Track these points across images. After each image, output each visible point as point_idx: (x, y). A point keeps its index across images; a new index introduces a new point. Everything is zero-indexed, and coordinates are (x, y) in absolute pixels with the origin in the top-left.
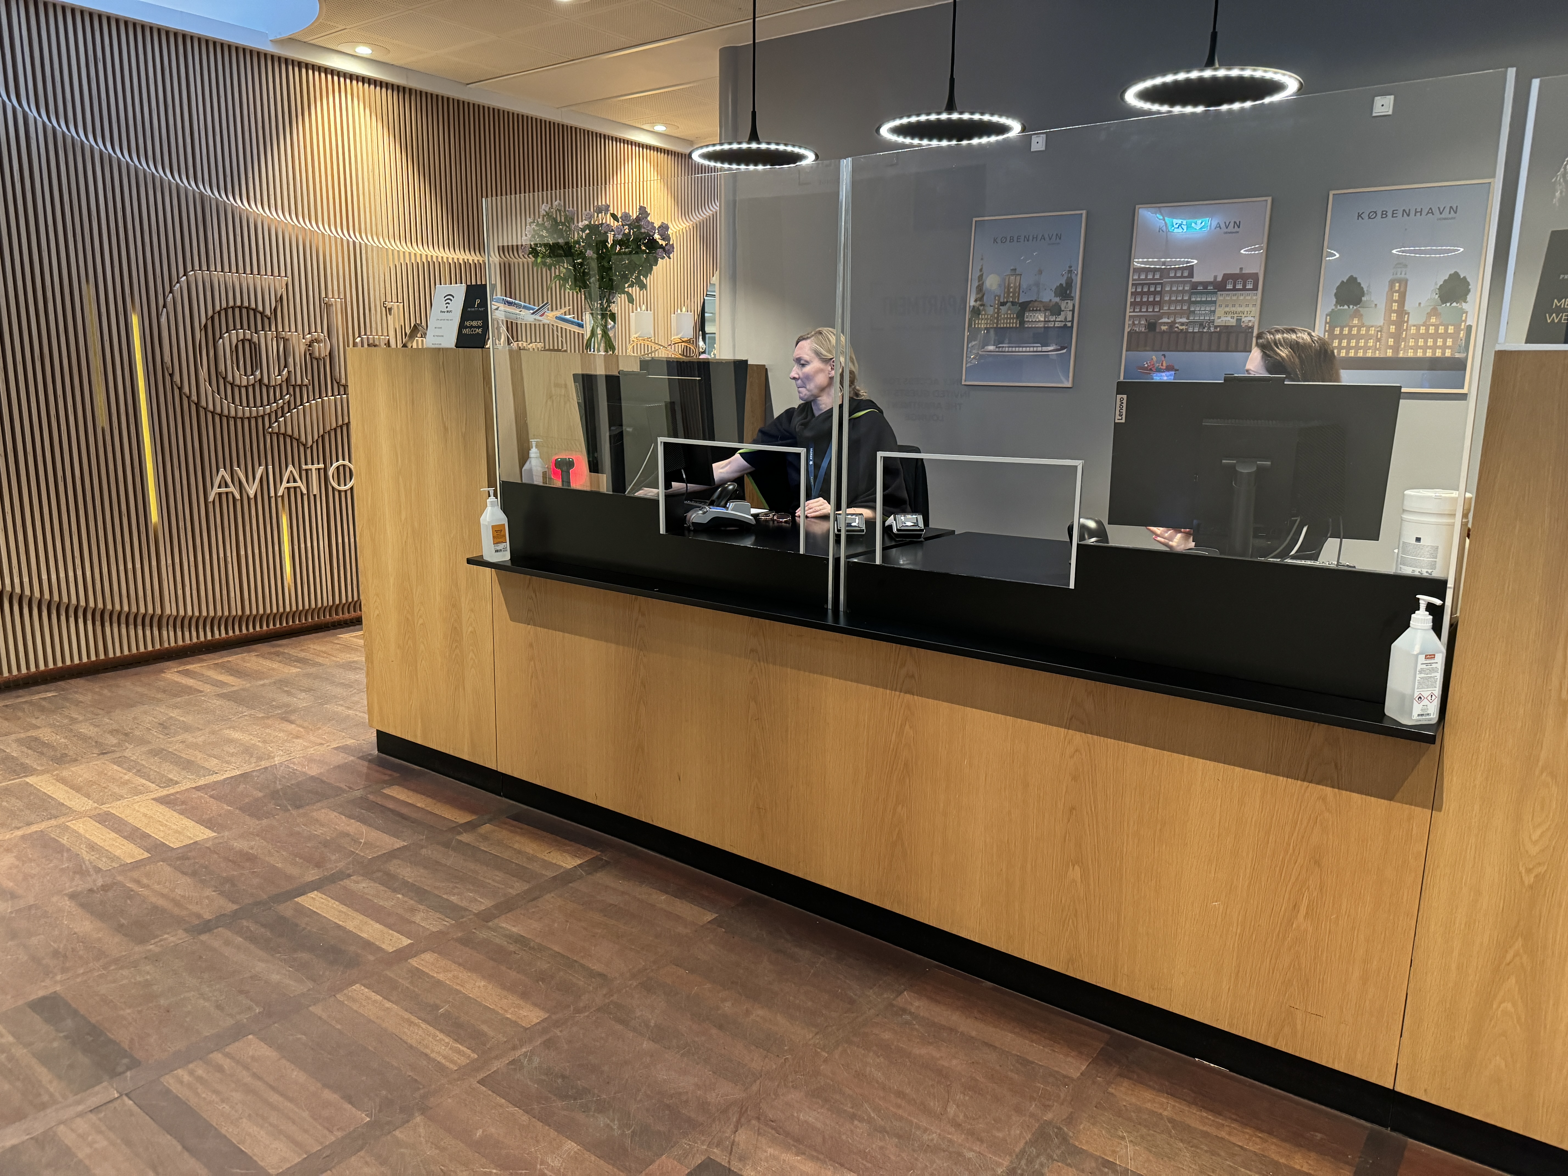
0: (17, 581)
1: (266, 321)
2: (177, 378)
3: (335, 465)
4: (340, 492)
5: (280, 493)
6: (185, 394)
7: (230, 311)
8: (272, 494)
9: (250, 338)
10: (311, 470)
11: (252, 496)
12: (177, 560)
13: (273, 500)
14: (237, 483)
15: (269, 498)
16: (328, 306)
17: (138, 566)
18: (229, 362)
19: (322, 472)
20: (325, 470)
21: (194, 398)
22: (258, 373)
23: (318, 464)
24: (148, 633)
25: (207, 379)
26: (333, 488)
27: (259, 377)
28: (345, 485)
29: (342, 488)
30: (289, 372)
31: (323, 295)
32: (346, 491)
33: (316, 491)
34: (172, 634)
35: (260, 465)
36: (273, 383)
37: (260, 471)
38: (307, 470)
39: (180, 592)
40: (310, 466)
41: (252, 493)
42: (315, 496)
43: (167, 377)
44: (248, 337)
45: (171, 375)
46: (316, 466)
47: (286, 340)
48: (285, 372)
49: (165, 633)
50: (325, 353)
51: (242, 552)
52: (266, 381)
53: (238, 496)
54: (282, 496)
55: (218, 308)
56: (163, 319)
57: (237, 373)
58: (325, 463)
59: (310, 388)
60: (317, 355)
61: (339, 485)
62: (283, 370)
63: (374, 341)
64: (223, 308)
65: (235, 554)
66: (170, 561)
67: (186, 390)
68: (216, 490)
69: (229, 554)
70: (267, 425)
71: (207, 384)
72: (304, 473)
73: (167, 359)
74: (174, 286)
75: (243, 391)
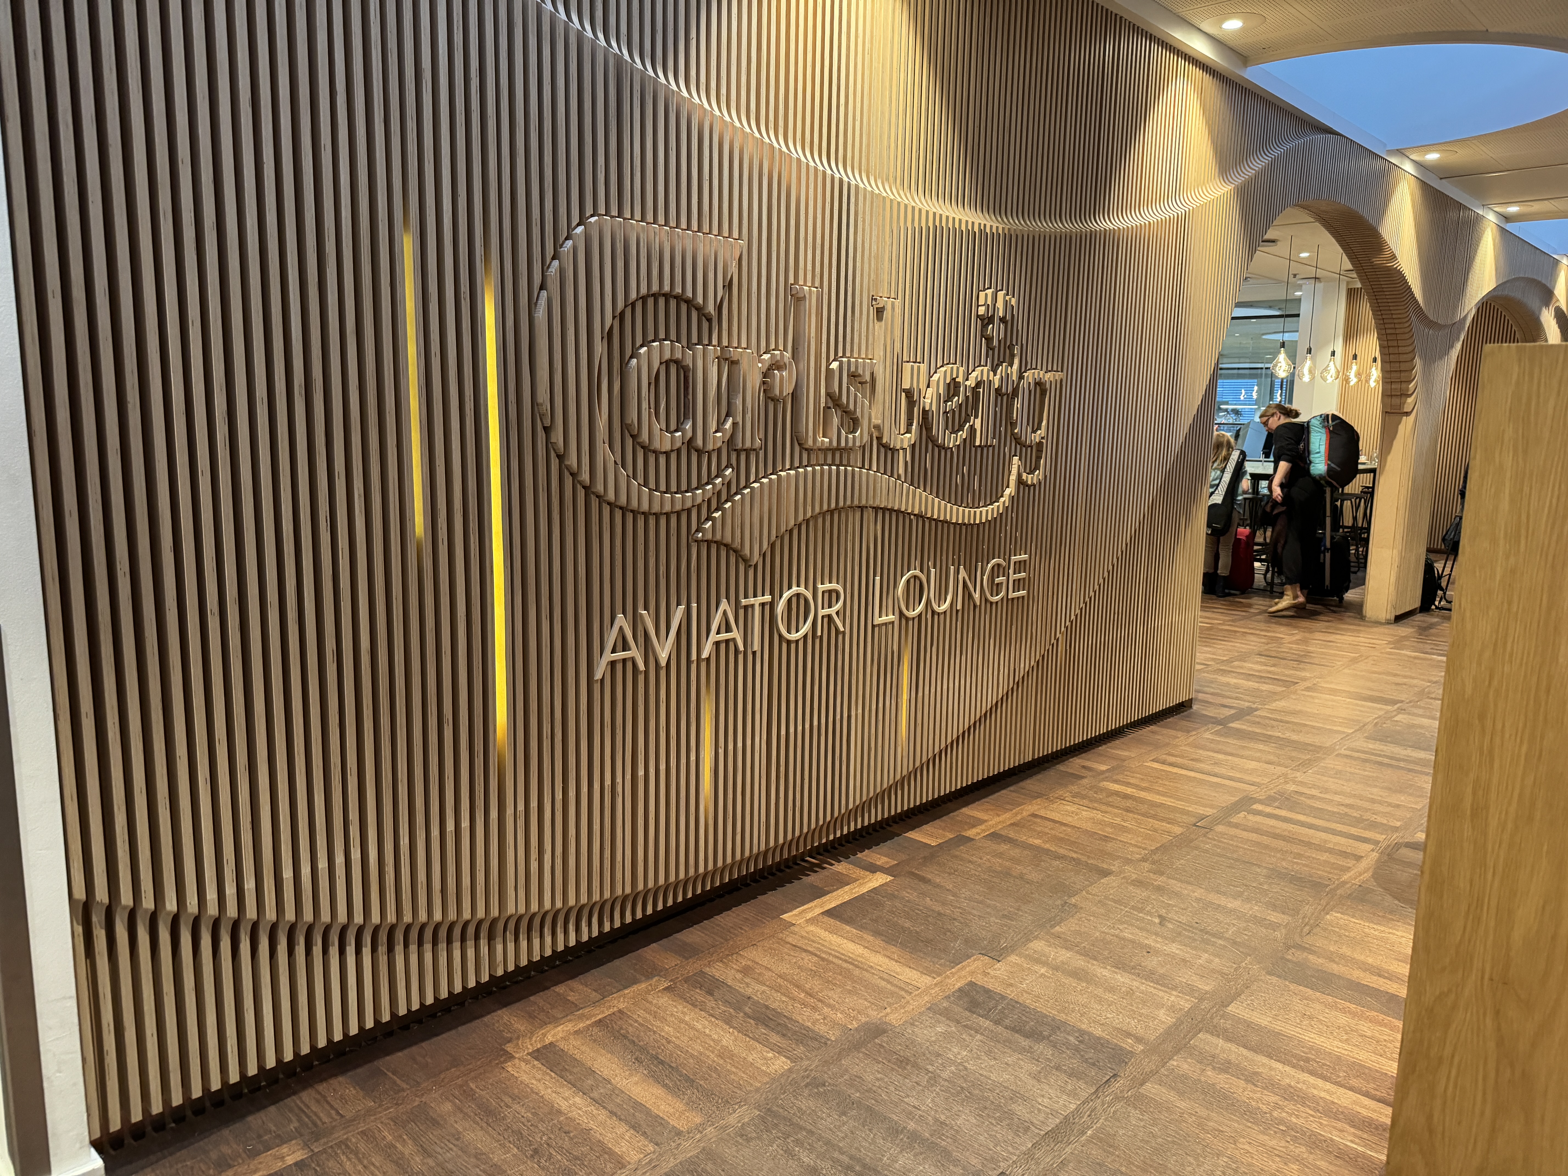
0: (230, 890)
1: (705, 325)
2: (558, 437)
3: (786, 595)
4: (789, 642)
5: (705, 655)
6: (568, 468)
7: (650, 301)
8: (694, 657)
9: (680, 356)
10: (753, 606)
11: (663, 663)
12: (534, 804)
13: (694, 667)
14: (641, 640)
15: (689, 662)
16: (800, 299)
17: (465, 824)
18: (645, 405)
19: (767, 608)
20: (772, 605)
21: (585, 477)
22: (688, 426)
23: (763, 595)
24: (471, 953)
25: (607, 441)
26: (781, 636)
27: (689, 434)
28: (797, 631)
29: (794, 636)
30: (735, 424)
31: (791, 280)
32: (797, 642)
33: (756, 647)
34: (511, 946)
35: (678, 604)
36: (710, 447)
37: (679, 613)
38: (746, 608)
39: (534, 865)
40: (752, 600)
41: (663, 656)
42: (754, 653)
43: (541, 433)
44: (678, 355)
45: (547, 430)
46: (760, 599)
47: (733, 363)
48: (728, 425)
49: (499, 948)
50: (788, 389)
51: (641, 772)
52: (699, 442)
53: (641, 666)
54: (708, 660)
55: (633, 295)
56: (541, 313)
57: (657, 427)
58: (772, 593)
59: (762, 453)
60: (777, 392)
61: (789, 632)
62: (725, 421)
63: (857, 368)
64: (641, 295)
65: (628, 777)
66: (521, 807)
67: (572, 461)
68: (609, 656)
69: (619, 780)
70: (694, 527)
71: (607, 445)
72: (741, 612)
73: (543, 396)
74: (561, 246)
75: (662, 460)
